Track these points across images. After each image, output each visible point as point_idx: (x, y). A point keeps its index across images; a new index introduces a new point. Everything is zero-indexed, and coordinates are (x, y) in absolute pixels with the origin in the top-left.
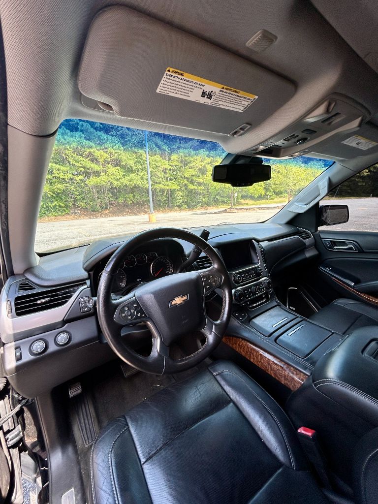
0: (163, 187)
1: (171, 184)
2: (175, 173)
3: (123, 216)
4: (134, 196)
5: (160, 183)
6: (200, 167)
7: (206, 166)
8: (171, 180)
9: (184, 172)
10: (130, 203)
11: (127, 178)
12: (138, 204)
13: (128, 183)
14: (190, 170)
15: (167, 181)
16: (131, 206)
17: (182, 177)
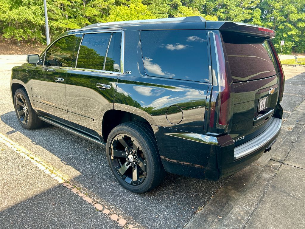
0: (61, 25)
1: (70, 22)
2: (74, 10)
3: (10, 54)
4: (25, 32)
5: (57, 20)
6: (104, 7)
7: (110, 6)
8: (70, 17)
9: (84, 11)
10: (19, 39)
11: (15, 11)
12: (29, 41)
13: (16, 17)
14: (92, 8)
15: (65, 18)
16: (20, 43)
17: (82, 16)
